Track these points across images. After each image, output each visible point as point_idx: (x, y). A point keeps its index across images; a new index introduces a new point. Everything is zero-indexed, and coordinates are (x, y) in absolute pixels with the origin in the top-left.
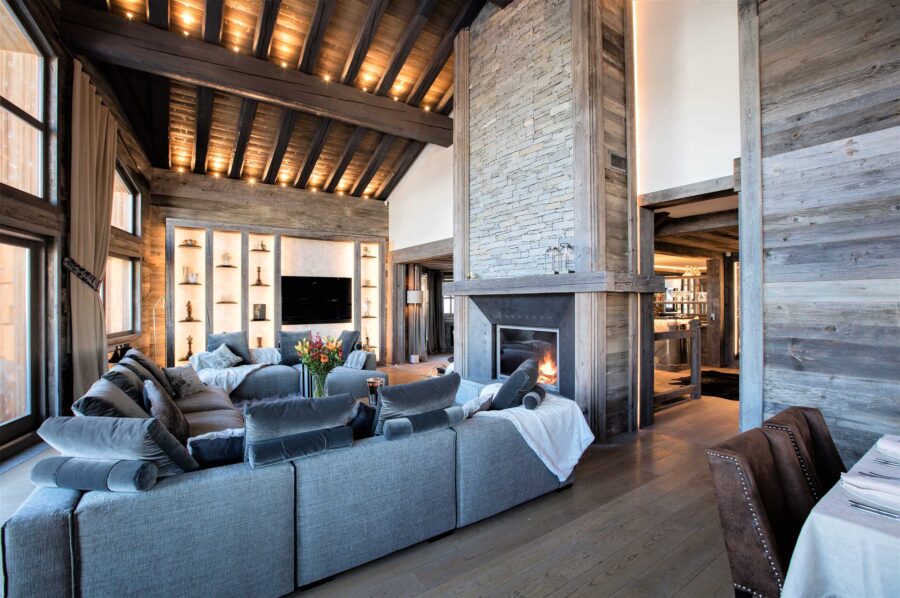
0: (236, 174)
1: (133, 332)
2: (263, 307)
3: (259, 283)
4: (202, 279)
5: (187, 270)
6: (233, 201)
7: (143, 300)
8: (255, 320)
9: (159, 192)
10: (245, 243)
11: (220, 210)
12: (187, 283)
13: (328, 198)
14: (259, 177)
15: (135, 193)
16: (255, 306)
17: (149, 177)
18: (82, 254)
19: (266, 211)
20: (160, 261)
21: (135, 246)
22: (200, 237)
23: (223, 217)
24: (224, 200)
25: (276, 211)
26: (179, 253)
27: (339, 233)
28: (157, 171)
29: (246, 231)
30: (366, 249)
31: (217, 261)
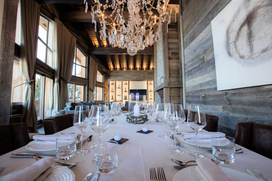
0: (121, 69)
1: (102, 101)
2: (126, 96)
3: (126, 91)
4: (114, 91)
5: (112, 89)
6: (121, 74)
7: (104, 95)
8: (125, 99)
9: (108, 74)
10: (122, 83)
11: (118, 76)
12: (112, 92)
13: (141, 71)
14: (126, 68)
15: (103, 75)
16: (125, 96)
17: (106, 72)
18: (91, 87)
19: (127, 76)
20: (107, 87)
21: (103, 85)
22: (114, 82)
23: (119, 78)
24: (119, 74)
25: (129, 75)
26: (111, 86)
27: (144, 78)
28: (108, 70)
29: (122, 80)
30: (150, 82)
31: (117, 87)
